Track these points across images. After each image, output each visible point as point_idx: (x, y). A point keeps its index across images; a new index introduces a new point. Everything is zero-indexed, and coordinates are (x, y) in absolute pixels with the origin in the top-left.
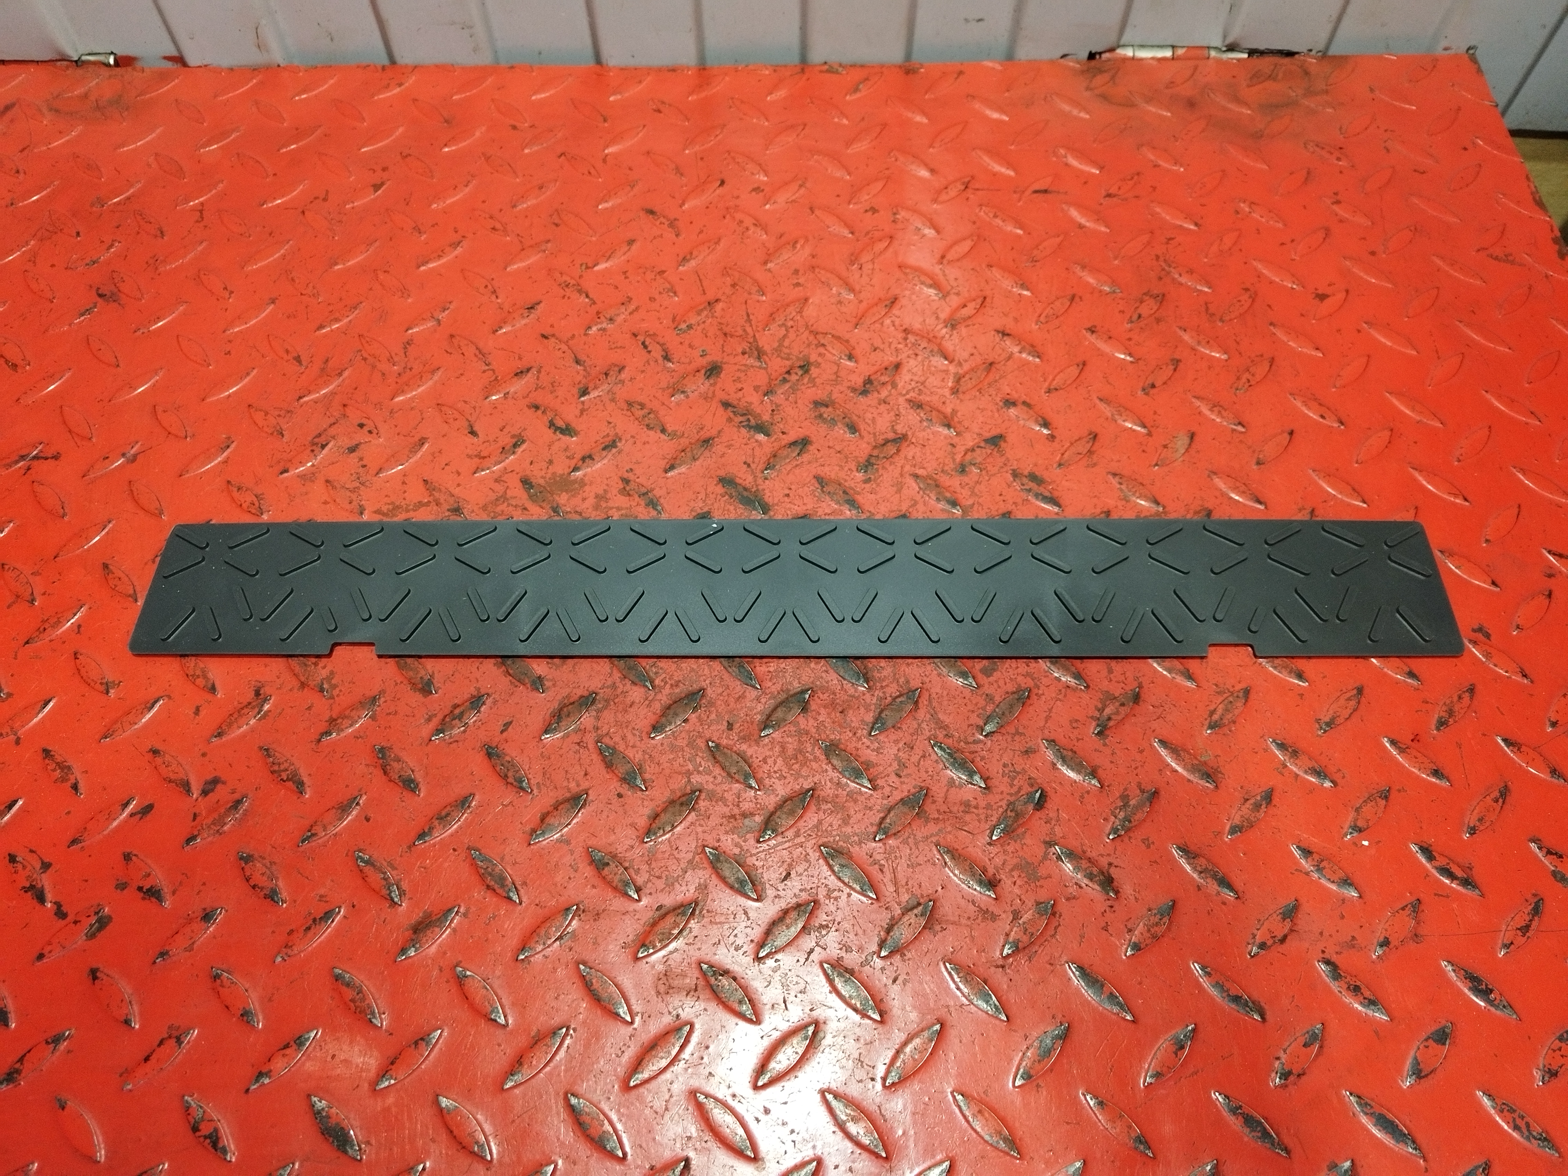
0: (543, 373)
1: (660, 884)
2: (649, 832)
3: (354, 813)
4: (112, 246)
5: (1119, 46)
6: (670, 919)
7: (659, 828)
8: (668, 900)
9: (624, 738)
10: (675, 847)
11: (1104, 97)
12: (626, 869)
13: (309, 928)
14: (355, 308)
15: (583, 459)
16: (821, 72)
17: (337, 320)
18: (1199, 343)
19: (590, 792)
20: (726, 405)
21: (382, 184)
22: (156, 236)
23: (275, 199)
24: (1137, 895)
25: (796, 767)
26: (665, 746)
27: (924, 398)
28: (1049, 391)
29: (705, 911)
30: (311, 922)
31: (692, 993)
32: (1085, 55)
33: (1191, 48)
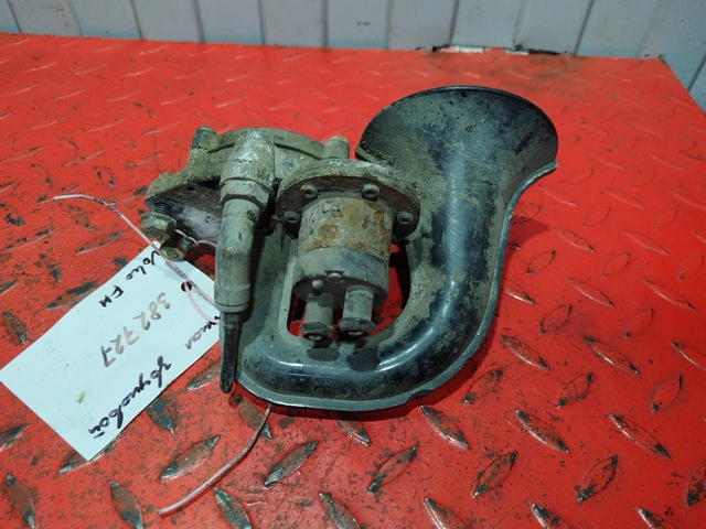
5: (450, 45)
11: (440, 67)
16: (272, 49)
32: (430, 49)
33: (494, 49)
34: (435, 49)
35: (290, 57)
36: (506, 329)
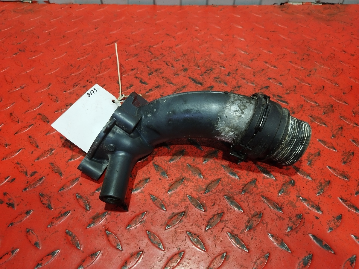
0: (139, 70)
1: (173, 206)
2: (169, 190)
3: (77, 182)
4: (25, 40)
5: (288, 2)
6: (176, 217)
7: (173, 189)
8: (176, 211)
9: (161, 163)
10: (177, 195)
11: (286, 12)
12: (162, 201)
13: (59, 217)
14: (88, 54)
15: (150, 90)
16: (212, 7)
17: (83, 57)
18: (321, 65)
19: (151, 178)
20: (190, 78)
21: (97, 28)
22: (37, 38)
23: (69, 31)
24: (329, 213)
25: (215, 172)
26: (174, 165)
27: (245, 77)
28: (281, 76)
29: (187, 215)
30: (60, 215)
31: (184, 241)
32: (280, 4)
33: (306, 3)
34: (281, 4)
35: (221, 10)
36: (341, 114)
